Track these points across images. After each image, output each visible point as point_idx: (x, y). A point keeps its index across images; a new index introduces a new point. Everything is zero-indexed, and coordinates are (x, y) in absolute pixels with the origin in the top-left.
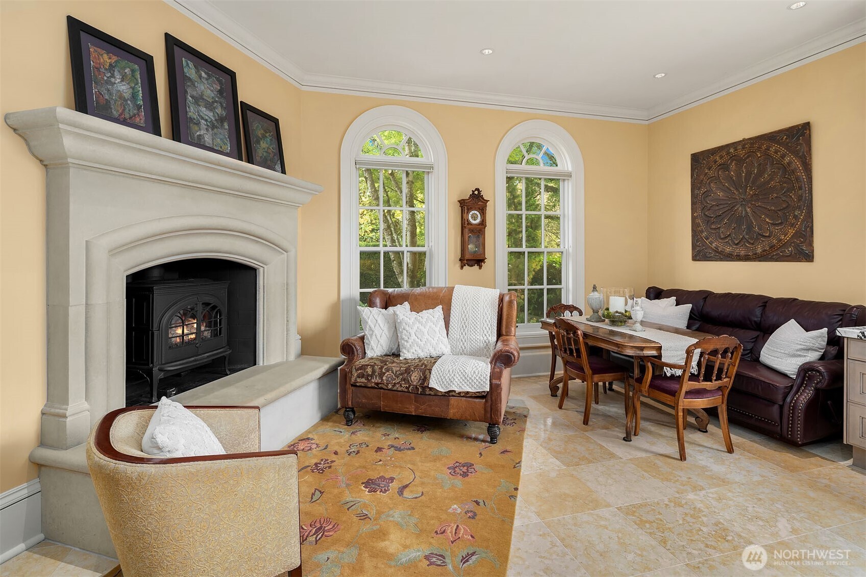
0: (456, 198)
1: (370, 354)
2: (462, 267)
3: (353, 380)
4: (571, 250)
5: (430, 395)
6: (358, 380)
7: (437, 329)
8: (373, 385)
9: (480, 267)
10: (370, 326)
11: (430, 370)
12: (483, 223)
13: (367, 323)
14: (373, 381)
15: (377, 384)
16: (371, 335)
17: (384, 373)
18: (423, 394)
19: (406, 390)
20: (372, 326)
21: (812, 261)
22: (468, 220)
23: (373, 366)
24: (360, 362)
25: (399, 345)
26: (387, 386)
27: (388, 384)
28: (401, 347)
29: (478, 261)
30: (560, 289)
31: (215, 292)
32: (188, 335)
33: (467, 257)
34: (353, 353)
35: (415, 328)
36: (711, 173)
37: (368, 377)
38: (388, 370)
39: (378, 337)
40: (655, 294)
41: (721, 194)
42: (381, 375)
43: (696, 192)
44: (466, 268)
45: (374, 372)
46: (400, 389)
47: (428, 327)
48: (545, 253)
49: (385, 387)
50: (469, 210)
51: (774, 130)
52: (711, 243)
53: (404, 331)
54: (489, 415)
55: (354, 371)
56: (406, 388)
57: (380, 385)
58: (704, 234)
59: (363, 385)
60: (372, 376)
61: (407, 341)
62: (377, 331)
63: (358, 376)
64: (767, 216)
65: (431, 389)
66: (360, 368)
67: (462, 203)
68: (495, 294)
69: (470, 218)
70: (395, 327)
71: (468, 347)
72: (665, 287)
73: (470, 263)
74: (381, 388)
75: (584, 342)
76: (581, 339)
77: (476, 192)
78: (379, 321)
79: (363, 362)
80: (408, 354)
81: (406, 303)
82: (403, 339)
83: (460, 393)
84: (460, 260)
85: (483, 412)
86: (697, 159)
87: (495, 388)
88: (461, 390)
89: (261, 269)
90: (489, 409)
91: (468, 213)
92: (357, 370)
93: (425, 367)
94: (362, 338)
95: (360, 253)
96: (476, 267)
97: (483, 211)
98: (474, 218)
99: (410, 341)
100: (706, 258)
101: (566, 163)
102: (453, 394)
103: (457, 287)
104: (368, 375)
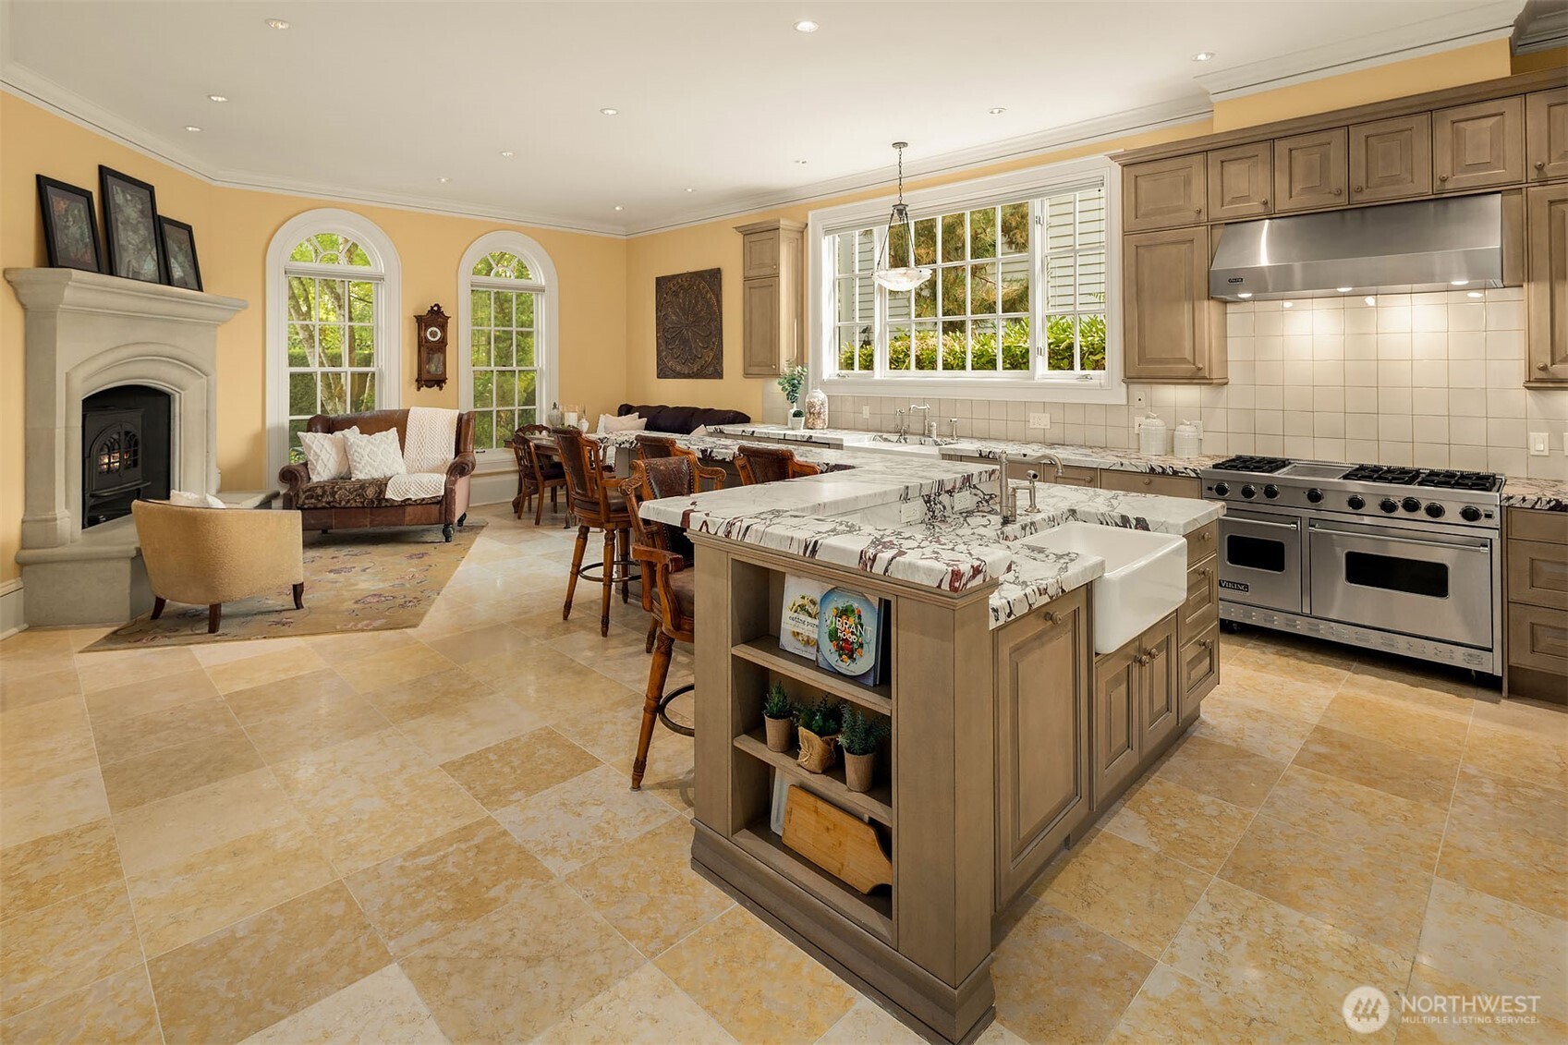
0: (411, 313)
1: (315, 479)
2: (419, 389)
3: (300, 502)
4: (544, 368)
5: (386, 506)
6: (307, 501)
7: (391, 451)
8: (324, 504)
9: (441, 388)
10: (314, 451)
11: (386, 485)
12: (443, 342)
13: (311, 448)
14: (324, 500)
15: (329, 503)
16: (317, 461)
17: (336, 492)
18: (379, 507)
19: (361, 505)
20: (318, 451)
21: (722, 378)
22: (426, 338)
23: (323, 487)
24: (305, 486)
25: (349, 467)
26: (340, 504)
27: (341, 501)
28: (352, 469)
29: (439, 382)
30: (535, 409)
31: (132, 420)
32: (113, 463)
33: (425, 376)
34: (296, 479)
35: (368, 450)
36: (668, 299)
37: (318, 498)
38: (340, 489)
39: (325, 461)
40: (625, 410)
41: (674, 318)
42: (333, 494)
43: (659, 314)
44: (424, 389)
45: (324, 492)
46: (354, 505)
47: (381, 449)
48: (517, 372)
49: (338, 505)
50: (427, 327)
51: (710, 268)
52: (668, 362)
53: (356, 454)
54: (443, 517)
55: (301, 494)
56: (362, 503)
57: (332, 504)
58: (664, 354)
59: (312, 506)
60: (322, 496)
61: (359, 463)
62: (323, 455)
63: (307, 498)
64: (700, 341)
65: (387, 500)
66: (309, 490)
67: (419, 319)
68: (453, 415)
69: (428, 336)
70: (345, 451)
71: (425, 467)
72: (635, 404)
73: (429, 384)
74: (334, 507)
75: (536, 454)
76: (533, 449)
77: (436, 308)
78: (326, 445)
79: (310, 485)
80: (359, 475)
81: (355, 427)
82: (355, 461)
83: (415, 501)
84: (417, 381)
85: (438, 515)
86: (660, 282)
87: (449, 492)
88: (417, 498)
89: (177, 395)
90: (444, 512)
91: (426, 330)
92: (304, 492)
93: (381, 485)
94: (305, 465)
95: (291, 376)
96: (436, 388)
97: (443, 327)
98: (433, 334)
99: (363, 462)
100: (666, 377)
101: (538, 276)
102: (410, 502)
103: (412, 409)
104: (318, 496)
